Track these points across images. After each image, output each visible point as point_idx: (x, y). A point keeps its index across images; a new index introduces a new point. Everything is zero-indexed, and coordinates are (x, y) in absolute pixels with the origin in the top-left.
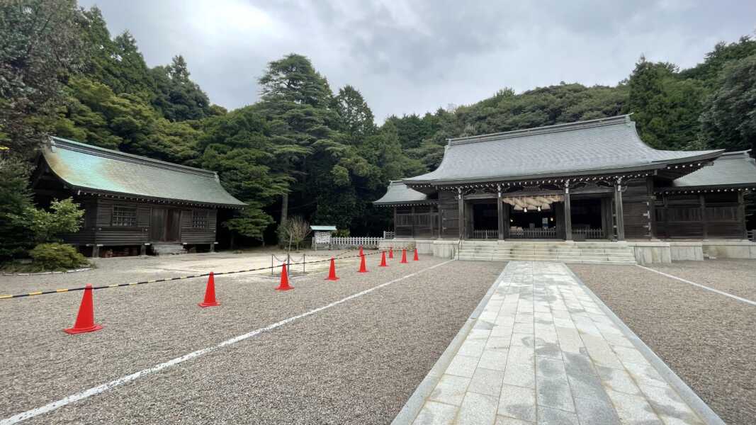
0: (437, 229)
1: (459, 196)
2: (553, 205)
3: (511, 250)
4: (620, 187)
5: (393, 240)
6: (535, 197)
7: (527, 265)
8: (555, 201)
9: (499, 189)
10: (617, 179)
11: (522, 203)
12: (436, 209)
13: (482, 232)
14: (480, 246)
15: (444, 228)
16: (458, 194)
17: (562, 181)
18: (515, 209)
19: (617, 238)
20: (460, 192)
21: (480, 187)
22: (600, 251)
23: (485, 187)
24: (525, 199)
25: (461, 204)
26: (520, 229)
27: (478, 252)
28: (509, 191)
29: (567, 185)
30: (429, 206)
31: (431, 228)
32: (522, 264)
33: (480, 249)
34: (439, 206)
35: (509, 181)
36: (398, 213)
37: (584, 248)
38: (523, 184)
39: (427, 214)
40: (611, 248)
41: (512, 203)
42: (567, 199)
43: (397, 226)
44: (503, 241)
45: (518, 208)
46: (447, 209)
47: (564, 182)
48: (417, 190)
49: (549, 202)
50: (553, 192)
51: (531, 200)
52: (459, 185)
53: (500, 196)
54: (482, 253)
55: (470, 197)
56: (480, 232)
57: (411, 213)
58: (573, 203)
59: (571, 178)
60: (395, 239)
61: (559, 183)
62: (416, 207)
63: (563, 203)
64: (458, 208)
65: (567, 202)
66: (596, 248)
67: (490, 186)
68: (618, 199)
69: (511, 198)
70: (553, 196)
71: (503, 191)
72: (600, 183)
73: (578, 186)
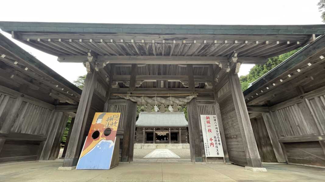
2: (167, 134)
3: (156, 146)
4: (180, 130)
7: (160, 149)
10: (180, 128)
13: (149, 141)
15: (138, 140)
17: (169, 128)
20: (144, 129)
21: (149, 128)
24: (160, 132)
25: (144, 133)
26: (159, 141)
27: (148, 147)
34: (137, 133)
35: (157, 127)
38: (160, 128)
41: (157, 133)
44: (154, 144)
45: (158, 134)
46: (139, 134)
51: (162, 132)
52: (144, 127)
55: (146, 131)
58: (171, 133)
59: (171, 127)
67: (152, 128)
68: (180, 133)
69: (157, 131)
70: (167, 132)
71: (155, 130)
72: (177, 129)
73: (172, 129)
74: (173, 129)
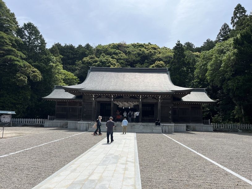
0: (81, 115)
1: (93, 98)
4: (160, 100)
5: (54, 121)
6: (127, 102)
8: (136, 104)
9: (112, 97)
10: (159, 96)
11: (122, 104)
12: (81, 105)
18: (119, 107)
21: (104, 95)
25: (94, 102)
28: (116, 98)
30: (77, 102)
31: (77, 115)
35: (116, 94)
36: (58, 105)
37: (145, 126)
38: (123, 95)
39: (75, 106)
41: (118, 104)
43: (57, 112)
46: (86, 104)
48: (71, 93)
49: (133, 105)
50: (135, 100)
53: (112, 100)
55: (98, 99)
57: (66, 105)
59: (142, 94)
61: (137, 96)
62: (69, 102)
63: (139, 105)
64: (92, 105)
65: (140, 105)
66: (149, 126)
67: (108, 95)
68: (159, 105)
69: (117, 101)
71: (114, 98)
72: (153, 98)
73: (144, 98)
74: (147, 97)
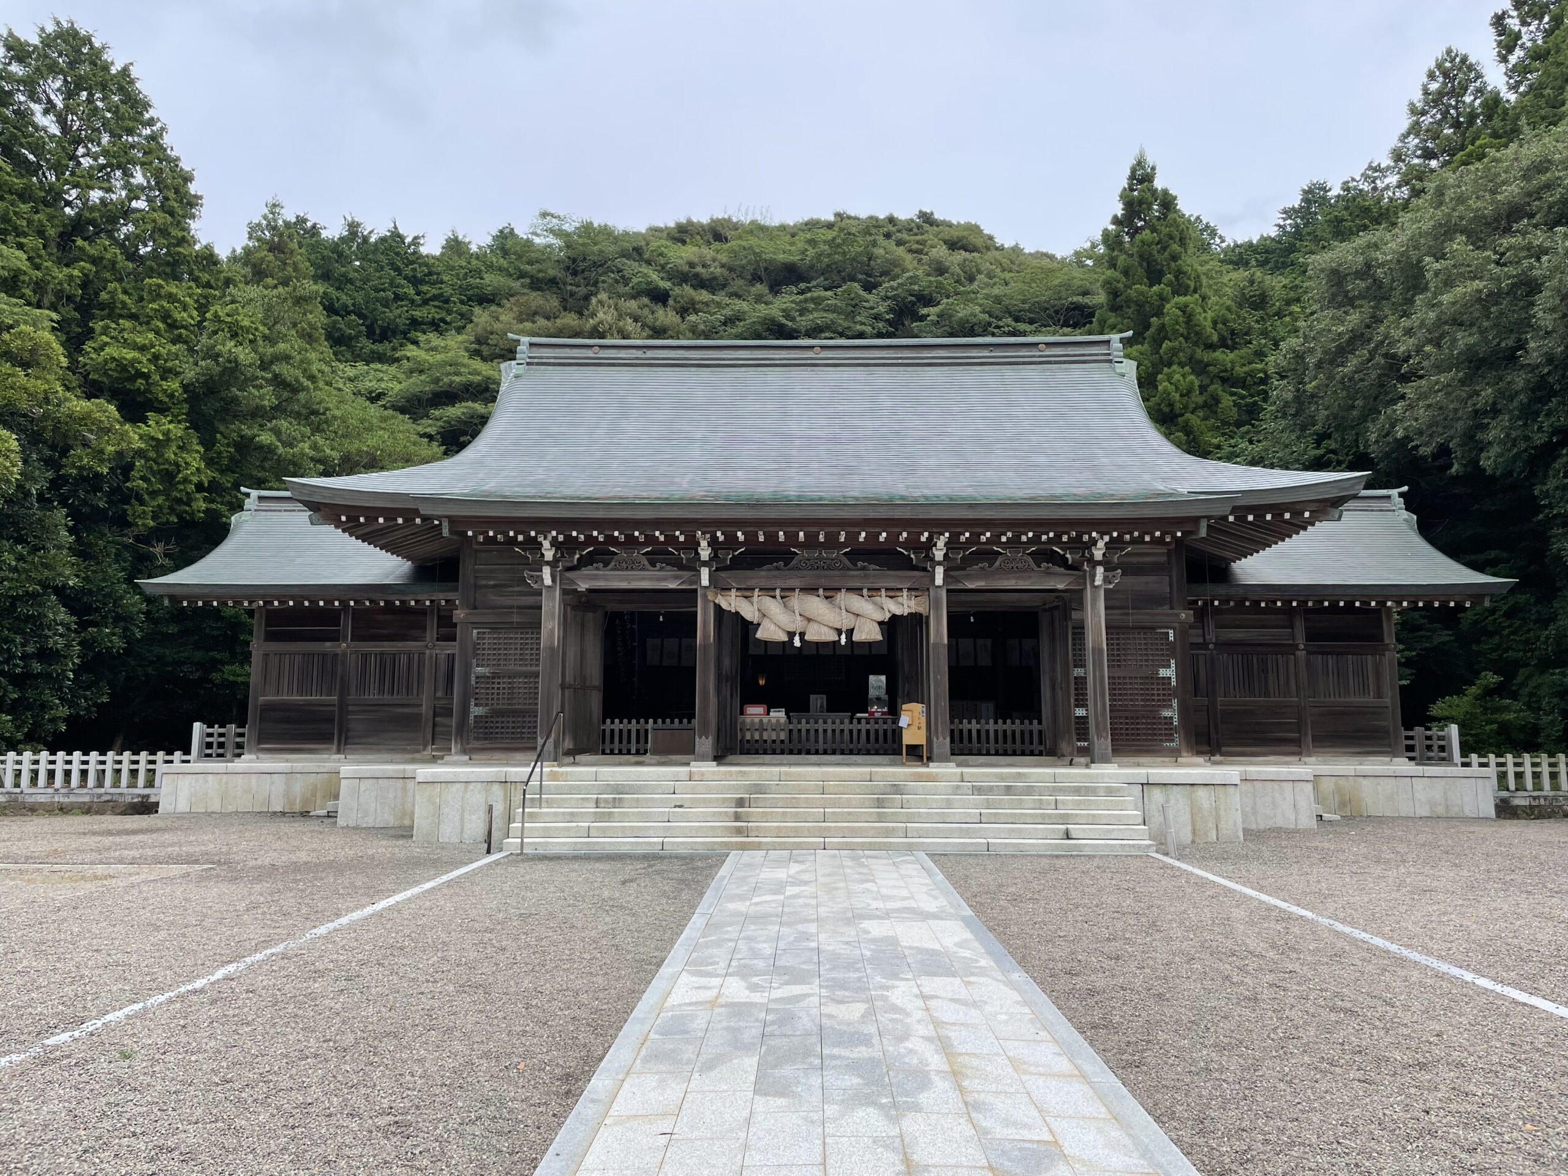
0: (448, 713)
1: (546, 571)
2: (892, 626)
3: (740, 803)
4: (1100, 570)
5: (239, 765)
6: (830, 592)
7: (795, 868)
8: (898, 611)
9: (705, 553)
10: (1094, 542)
11: (784, 616)
12: (447, 629)
13: (634, 726)
14: (618, 789)
15: (476, 711)
16: (540, 563)
17: (924, 538)
18: (760, 634)
19: (1089, 755)
20: (549, 555)
21: (631, 541)
22: (1040, 805)
23: (651, 540)
24: (797, 601)
25: (552, 609)
26: (778, 715)
27: (609, 817)
28: (738, 564)
29: (939, 554)
30: (421, 612)
31: (425, 709)
32: (780, 863)
33: (616, 803)
34: (459, 615)
35: (740, 523)
36: (271, 637)
37: (990, 790)
38: (792, 537)
39: (412, 645)
40: (1077, 791)
41: (748, 611)
42: (938, 607)
43: (262, 696)
44: (710, 768)
45: (770, 632)
46: (494, 628)
47: (931, 544)
48: (364, 538)
49: (879, 616)
50: (892, 578)
51: (816, 605)
52: (544, 524)
53: (705, 581)
54: (624, 817)
55: (588, 580)
56: (624, 725)
57: (335, 638)
58: (955, 621)
59: (954, 525)
60: (248, 762)
61: (913, 544)
62: (359, 615)
63: (926, 620)
64: (538, 625)
65: (938, 619)
66: (1029, 791)
67: (671, 540)
68: (1095, 613)
69: (746, 592)
70: (893, 592)
71: (718, 565)
73: (973, 559)
